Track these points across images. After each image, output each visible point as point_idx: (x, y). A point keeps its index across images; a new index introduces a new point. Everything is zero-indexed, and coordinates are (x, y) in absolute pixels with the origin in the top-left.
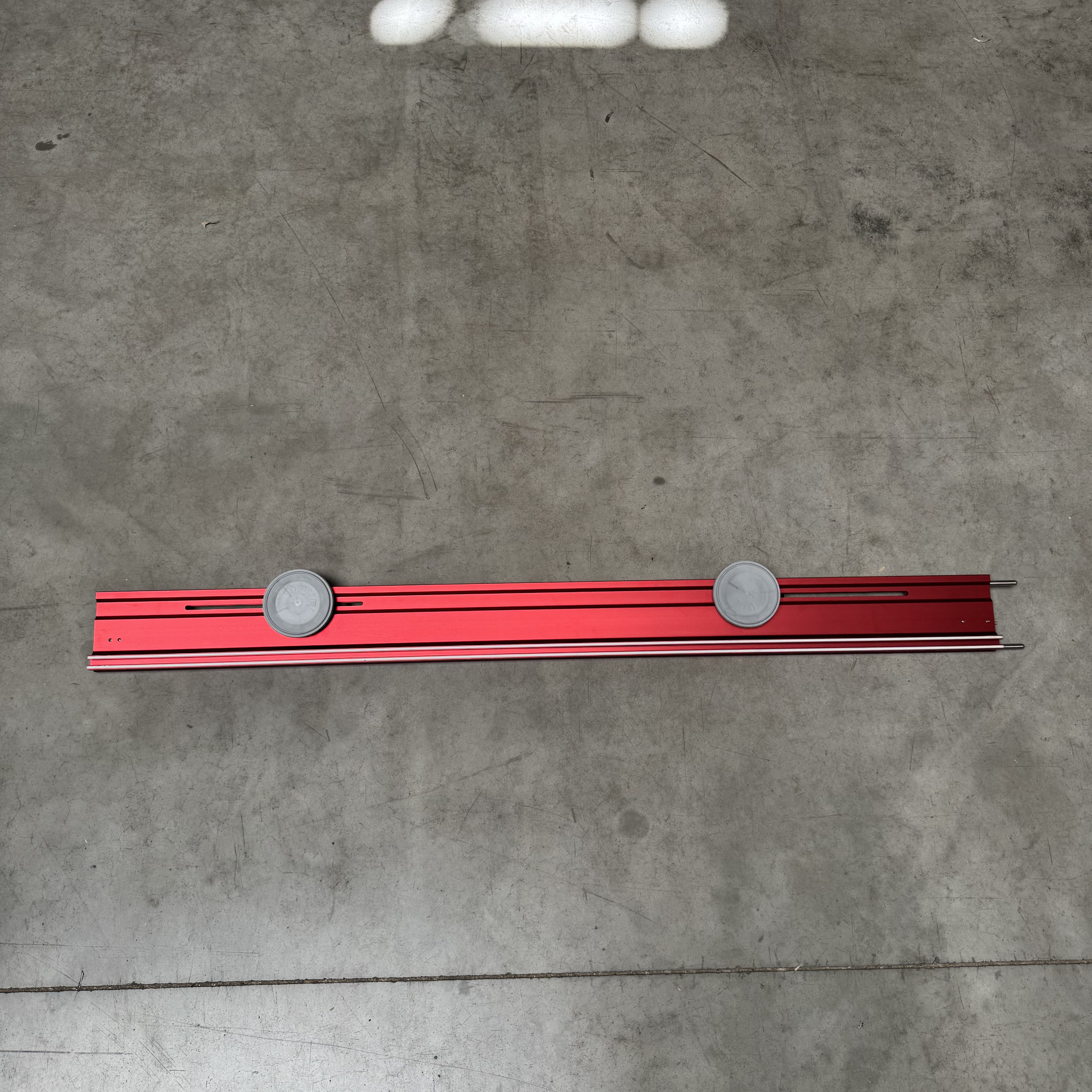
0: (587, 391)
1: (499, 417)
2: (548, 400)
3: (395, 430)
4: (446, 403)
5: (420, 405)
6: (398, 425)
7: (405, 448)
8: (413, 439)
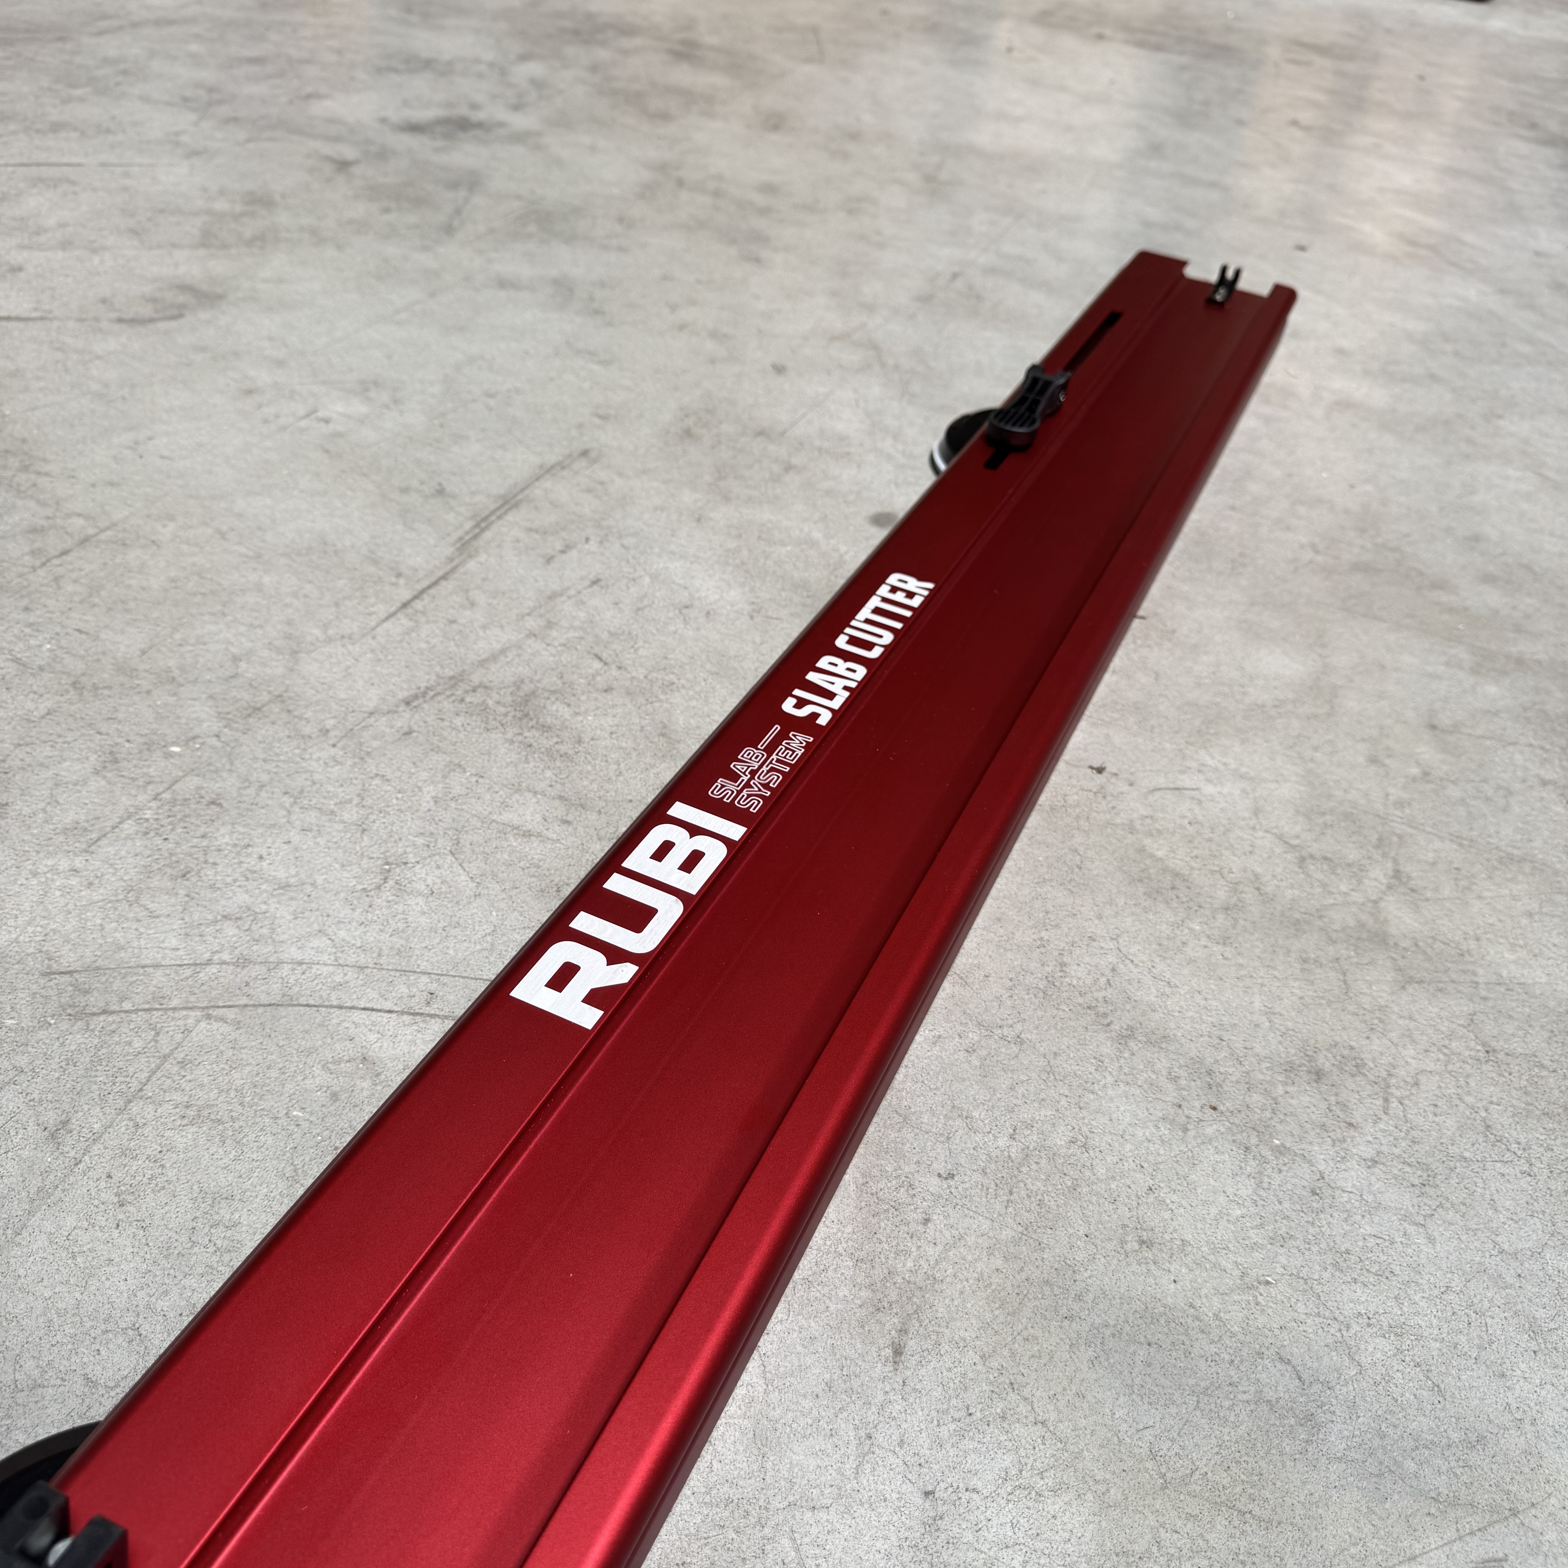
0: (466, 514)
3: (104, 1012)
4: (153, 804)
5: (74, 881)
6: (87, 992)
7: (230, 1014)
8: (213, 969)
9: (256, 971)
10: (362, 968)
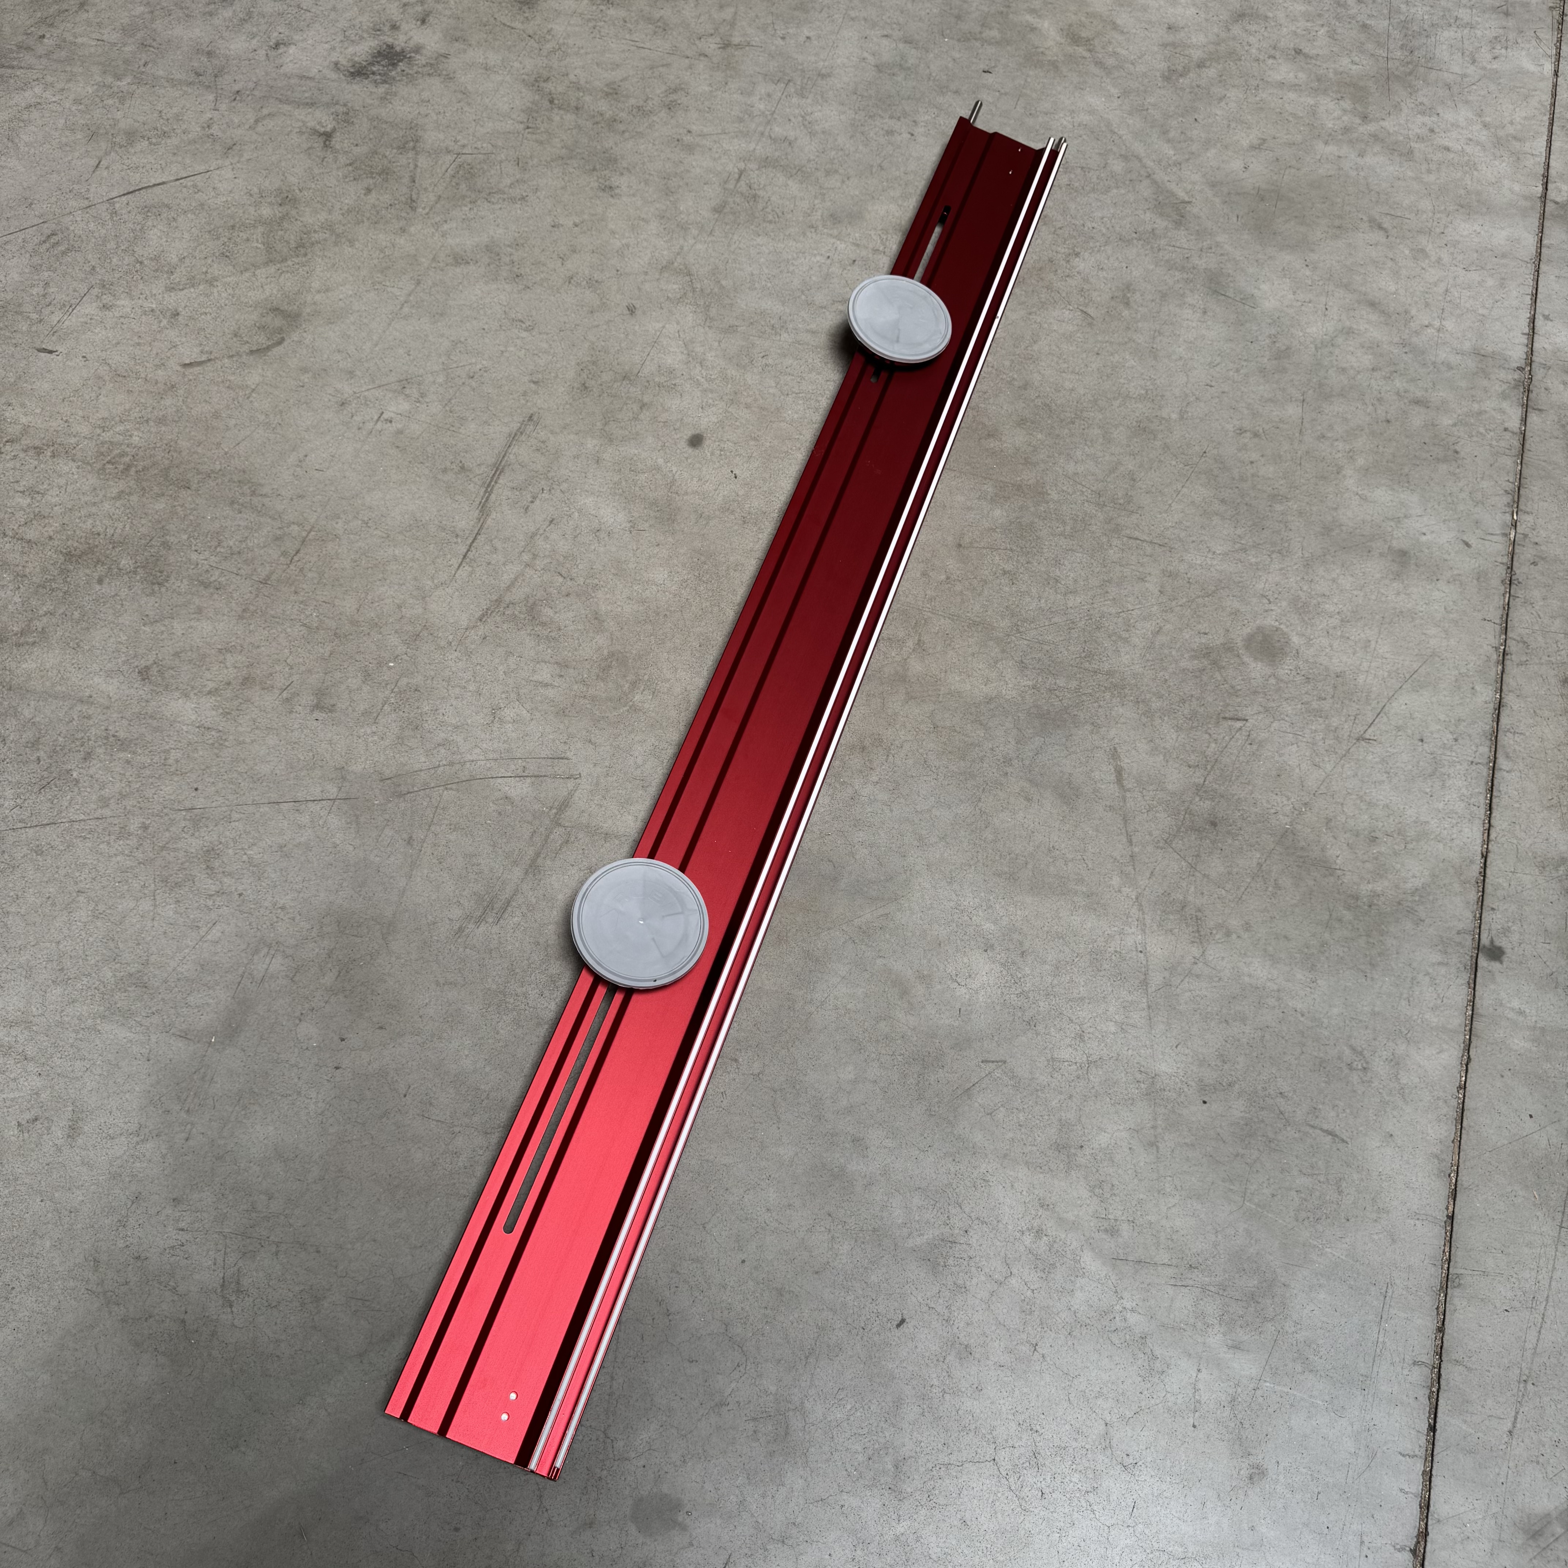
0: (479, 483)
1: (465, 624)
2: (469, 542)
3: (409, 793)
4: (392, 695)
5: (376, 738)
6: (399, 785)
7: (454, 786)
8: (441, 769)
9: (458, 767)
10: (496, 760)
